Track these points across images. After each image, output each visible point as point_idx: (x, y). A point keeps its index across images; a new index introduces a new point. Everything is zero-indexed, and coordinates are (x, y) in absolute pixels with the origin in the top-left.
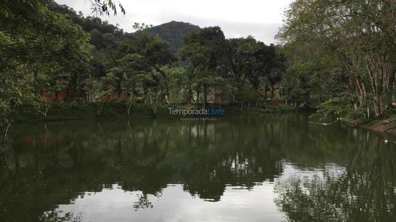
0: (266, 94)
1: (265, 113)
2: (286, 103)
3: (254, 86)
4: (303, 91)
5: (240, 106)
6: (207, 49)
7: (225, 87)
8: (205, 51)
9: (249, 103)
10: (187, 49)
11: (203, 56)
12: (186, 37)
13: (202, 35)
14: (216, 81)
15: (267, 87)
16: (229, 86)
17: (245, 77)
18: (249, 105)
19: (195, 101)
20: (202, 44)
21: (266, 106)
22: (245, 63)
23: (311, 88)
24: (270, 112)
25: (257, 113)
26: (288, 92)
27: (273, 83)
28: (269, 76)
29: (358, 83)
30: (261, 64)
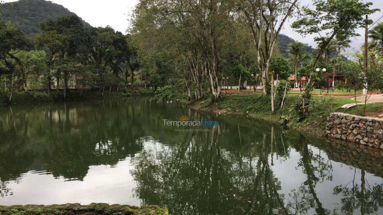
0: (126, 79)
1: (126, 96)
2: (145, 87)
3: (114, 72)
4: (159, 77)
5: (102, 91)
6: (65, 37)
7: (85, 74)
8: (63, 39)
9: (111, 88)
10: (44, 36)
11: (60, 43)
12: (43, 24)
13: (59, 23)
14: (75, 67)
15: (127, 73)
16: (89, 73)
17: (106, 64)
18: (110, 90)
19: (56, 86)
20: (60, 32)
21: (127, 90)
22: (105, 51)
23: (166, 74)
24: (130, 96)
25: (118, 96)
26: (147, 77)
27: (133, 70)
28: (129, 63)
29: (192, 72)
30: (120, 52)
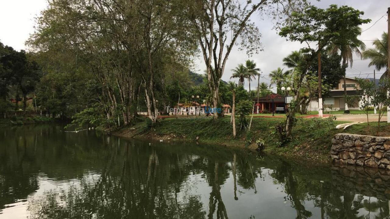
0: (17, 104)
1: (16, 125)
2: (41, 114)
4: (59, 102)
15: (17, 96)
21: (17, 117)
23: (67, 99)
24: (22, 125)
25: (6, 125)
26: (43, 102)
27: (25, 93)
28: (21, 85)
29: (110, 95)
30: (10, 71)
